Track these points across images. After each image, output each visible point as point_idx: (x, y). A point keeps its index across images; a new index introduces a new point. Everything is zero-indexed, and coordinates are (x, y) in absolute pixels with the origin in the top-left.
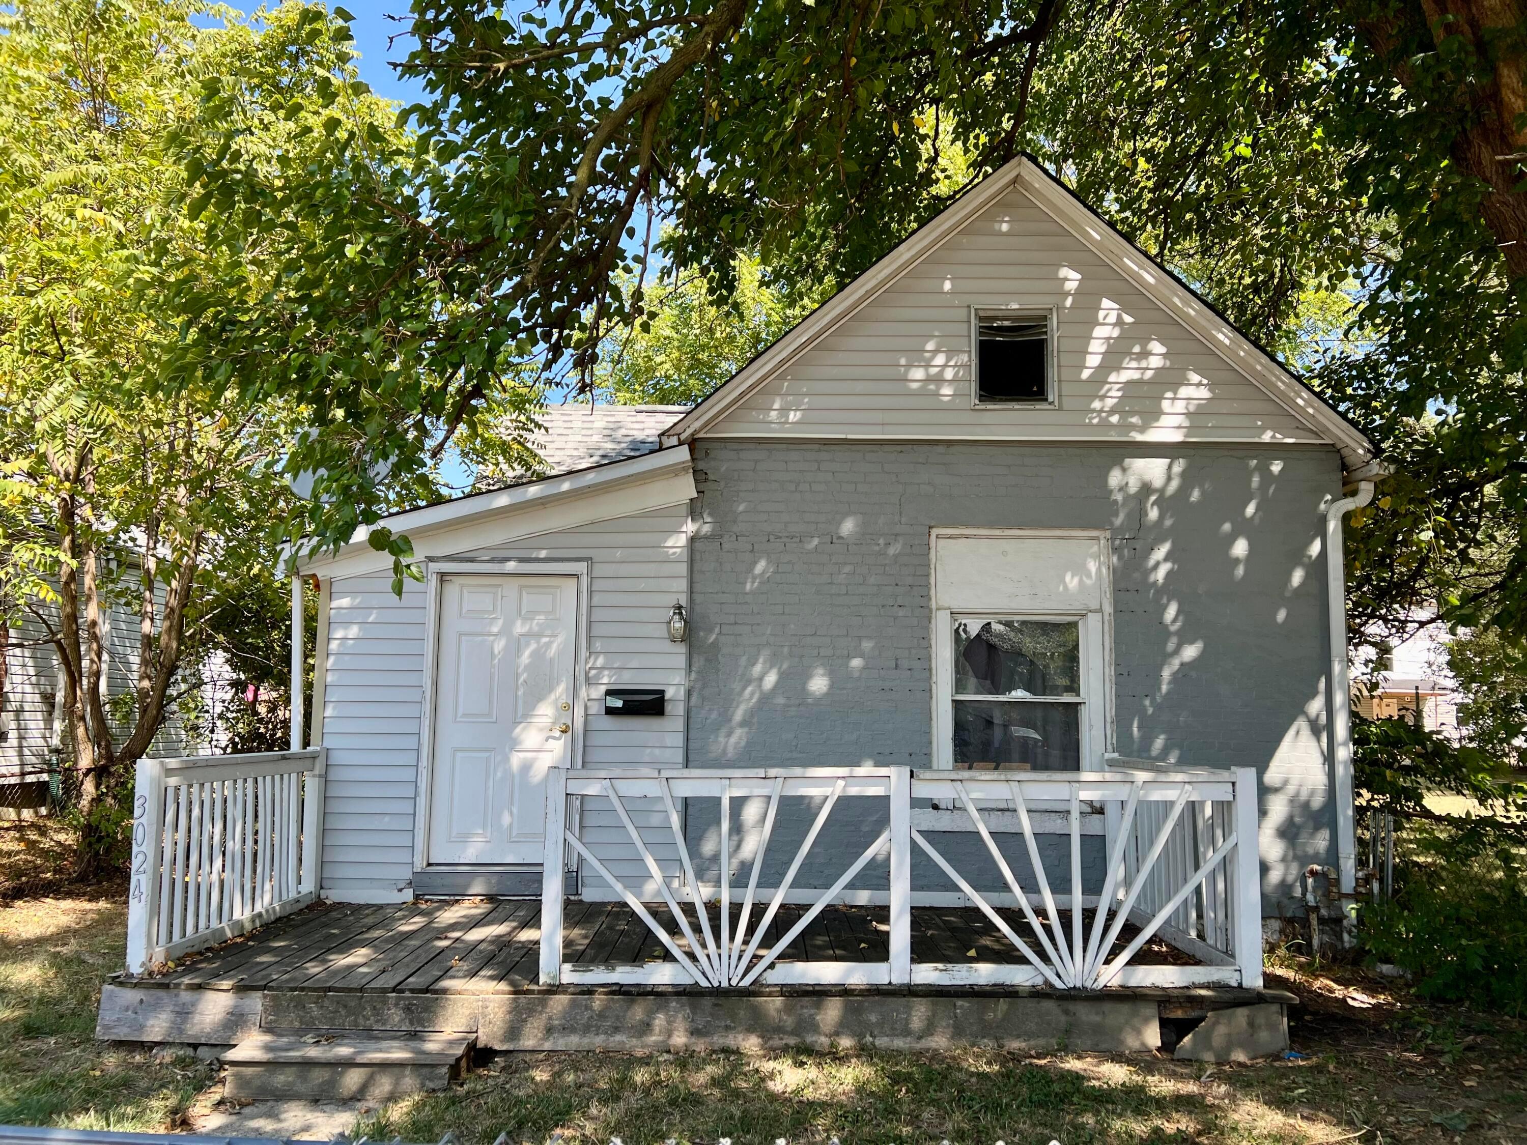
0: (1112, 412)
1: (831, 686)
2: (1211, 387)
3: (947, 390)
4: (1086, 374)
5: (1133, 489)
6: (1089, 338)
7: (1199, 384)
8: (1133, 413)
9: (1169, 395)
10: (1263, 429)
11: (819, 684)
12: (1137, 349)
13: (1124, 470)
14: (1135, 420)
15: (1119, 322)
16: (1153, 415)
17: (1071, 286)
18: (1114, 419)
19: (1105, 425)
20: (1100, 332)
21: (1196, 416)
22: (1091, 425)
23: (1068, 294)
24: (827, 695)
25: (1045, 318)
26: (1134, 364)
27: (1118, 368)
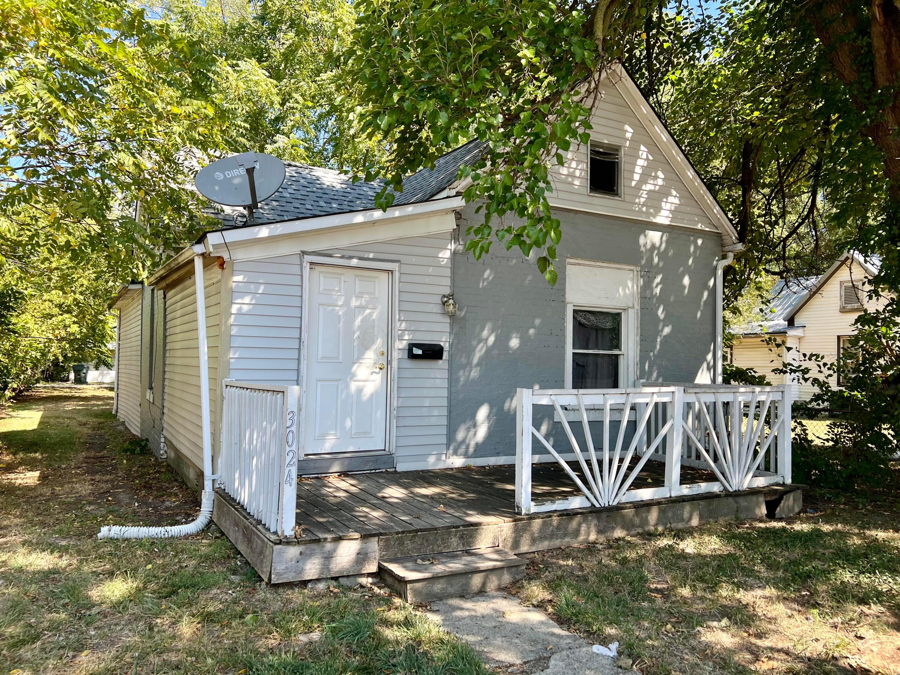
0: (643, 205)
1: (521, 344)
2: (680, 198)
3: (577, 182)
4: (634, 183)
5: (648, 247)
6: (635, 165)
7: (675, 196)
8: (651, 207)
9: (665, 200)
10: (698, 222)
11: (514, 343)
12: (653, 174)
13: (645, 236)
14: (652, 211)
15: (647, 159)
16: (658, 209)
17: (629, 135)
18: (644, 209)
19: (640, 211)
20: (640, 162)
21: (674, 212)
22: (635, 211)
23: (627, 139)
24: (518, 349)
25: (617, 150)
26: (652, 182)
27: (646, 183)
